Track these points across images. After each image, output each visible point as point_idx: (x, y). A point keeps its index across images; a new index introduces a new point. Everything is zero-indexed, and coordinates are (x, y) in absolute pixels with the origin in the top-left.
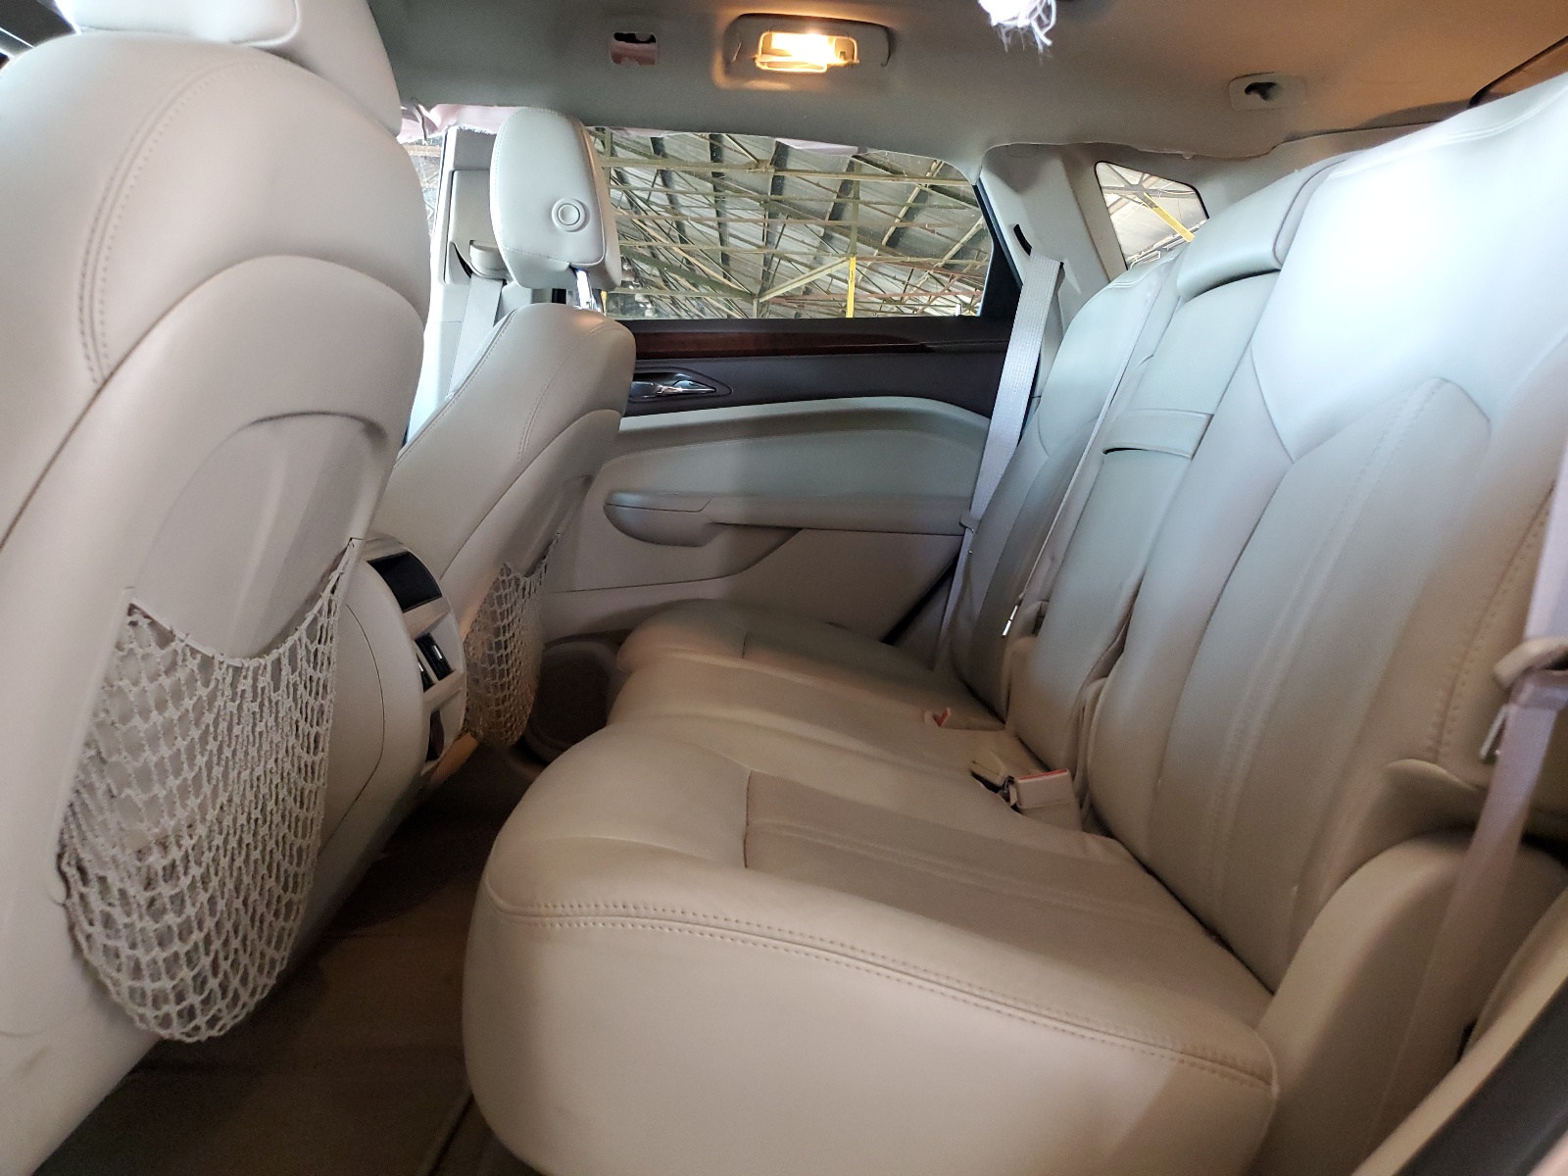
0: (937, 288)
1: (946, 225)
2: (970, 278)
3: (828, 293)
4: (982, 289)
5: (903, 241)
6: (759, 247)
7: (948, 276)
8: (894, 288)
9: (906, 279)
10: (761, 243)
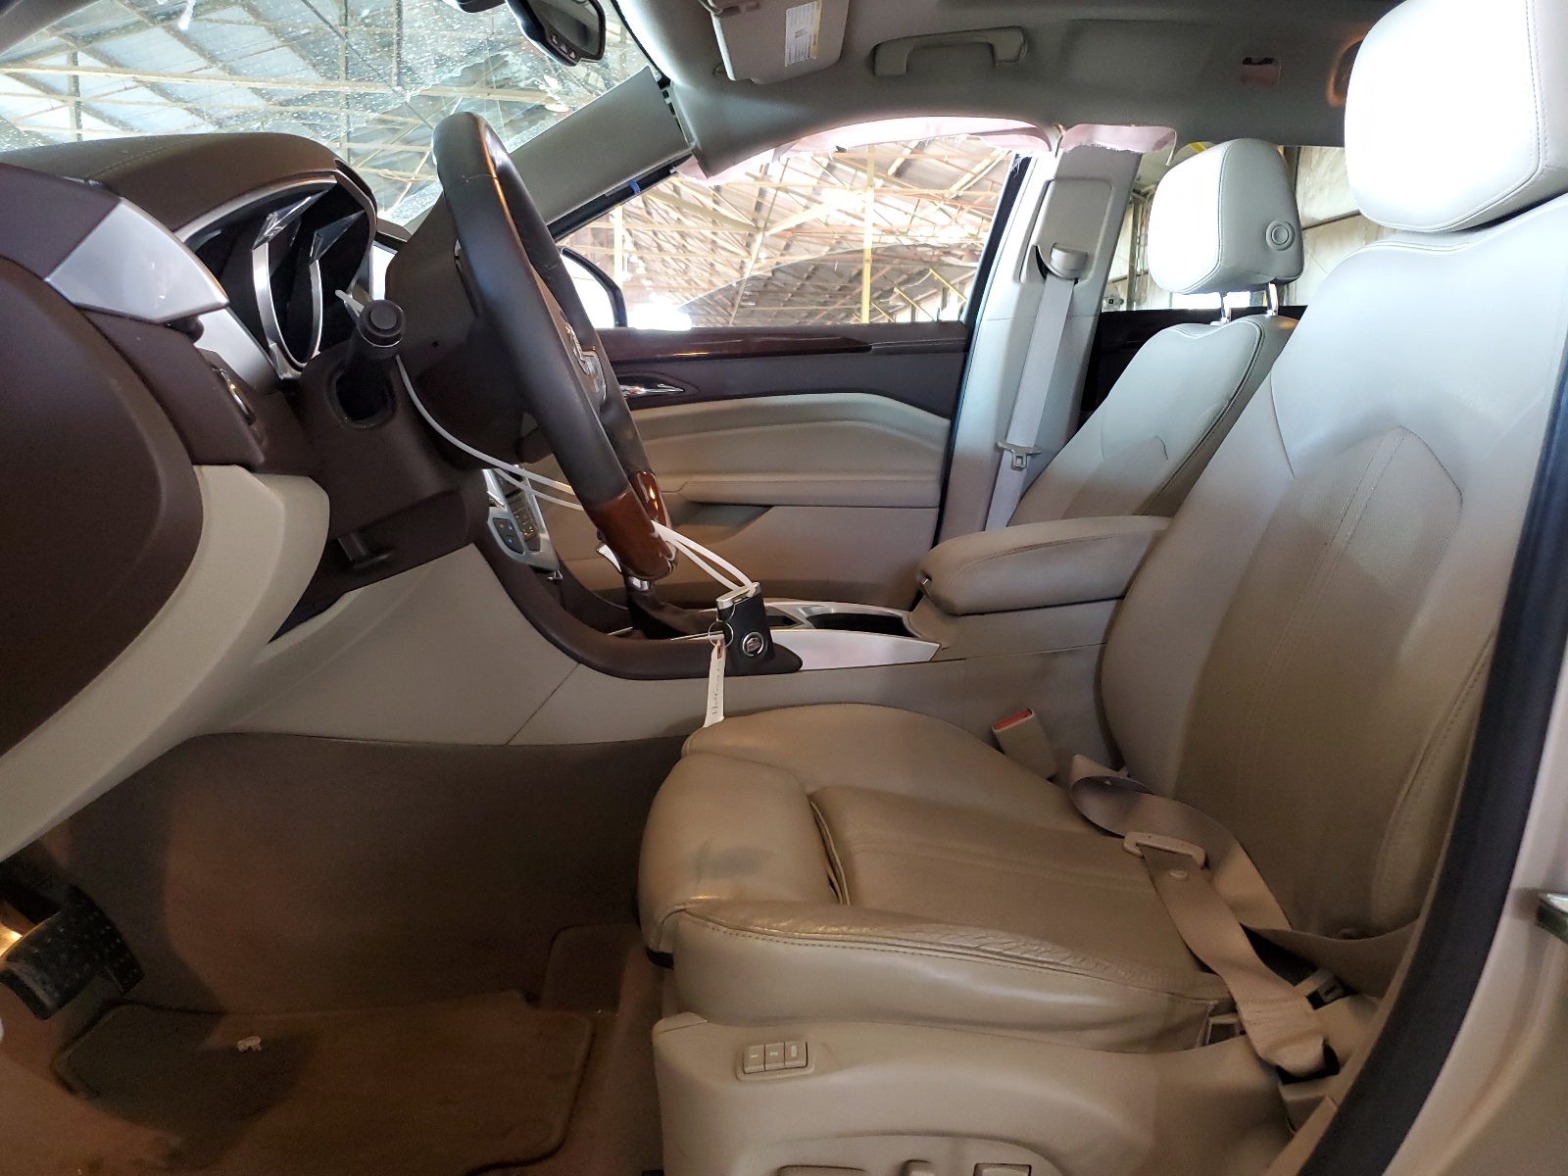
0: (942, 219)
1: (959, 157)
2: (980, 210)
3: (826, 224)
4: (990, 220)
5: (910, 171)
6: (756, 178)
7: (956, 207)
8: (899, 221)
9: (912, 212)
10: (759, 175)
